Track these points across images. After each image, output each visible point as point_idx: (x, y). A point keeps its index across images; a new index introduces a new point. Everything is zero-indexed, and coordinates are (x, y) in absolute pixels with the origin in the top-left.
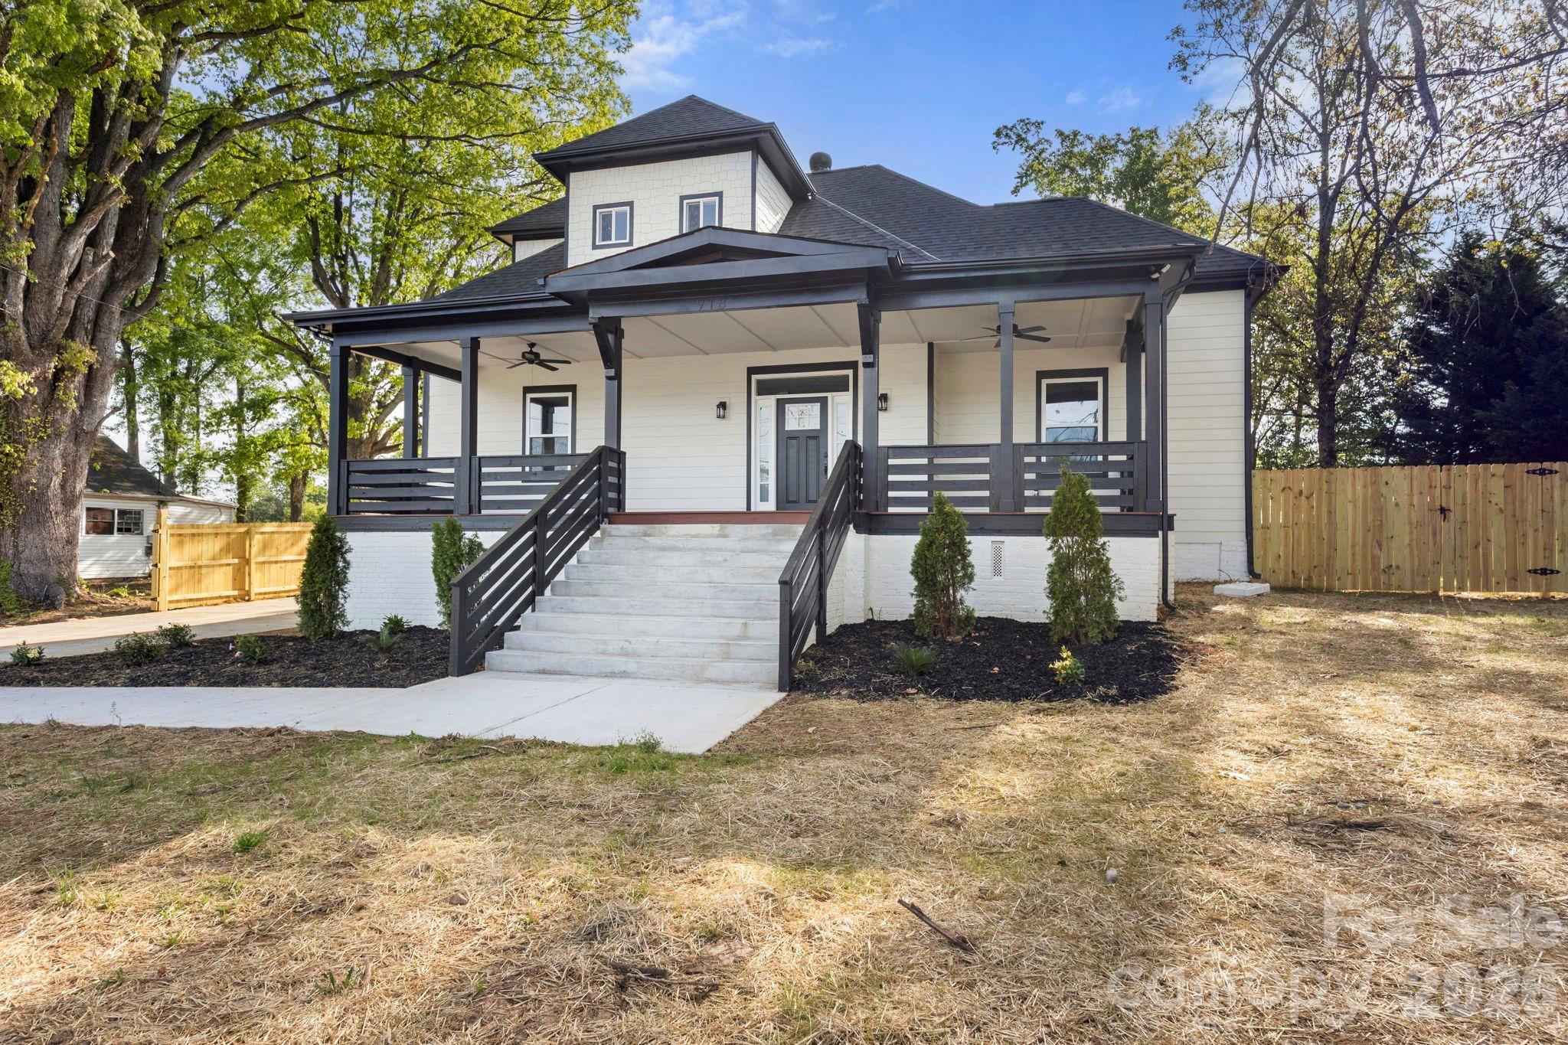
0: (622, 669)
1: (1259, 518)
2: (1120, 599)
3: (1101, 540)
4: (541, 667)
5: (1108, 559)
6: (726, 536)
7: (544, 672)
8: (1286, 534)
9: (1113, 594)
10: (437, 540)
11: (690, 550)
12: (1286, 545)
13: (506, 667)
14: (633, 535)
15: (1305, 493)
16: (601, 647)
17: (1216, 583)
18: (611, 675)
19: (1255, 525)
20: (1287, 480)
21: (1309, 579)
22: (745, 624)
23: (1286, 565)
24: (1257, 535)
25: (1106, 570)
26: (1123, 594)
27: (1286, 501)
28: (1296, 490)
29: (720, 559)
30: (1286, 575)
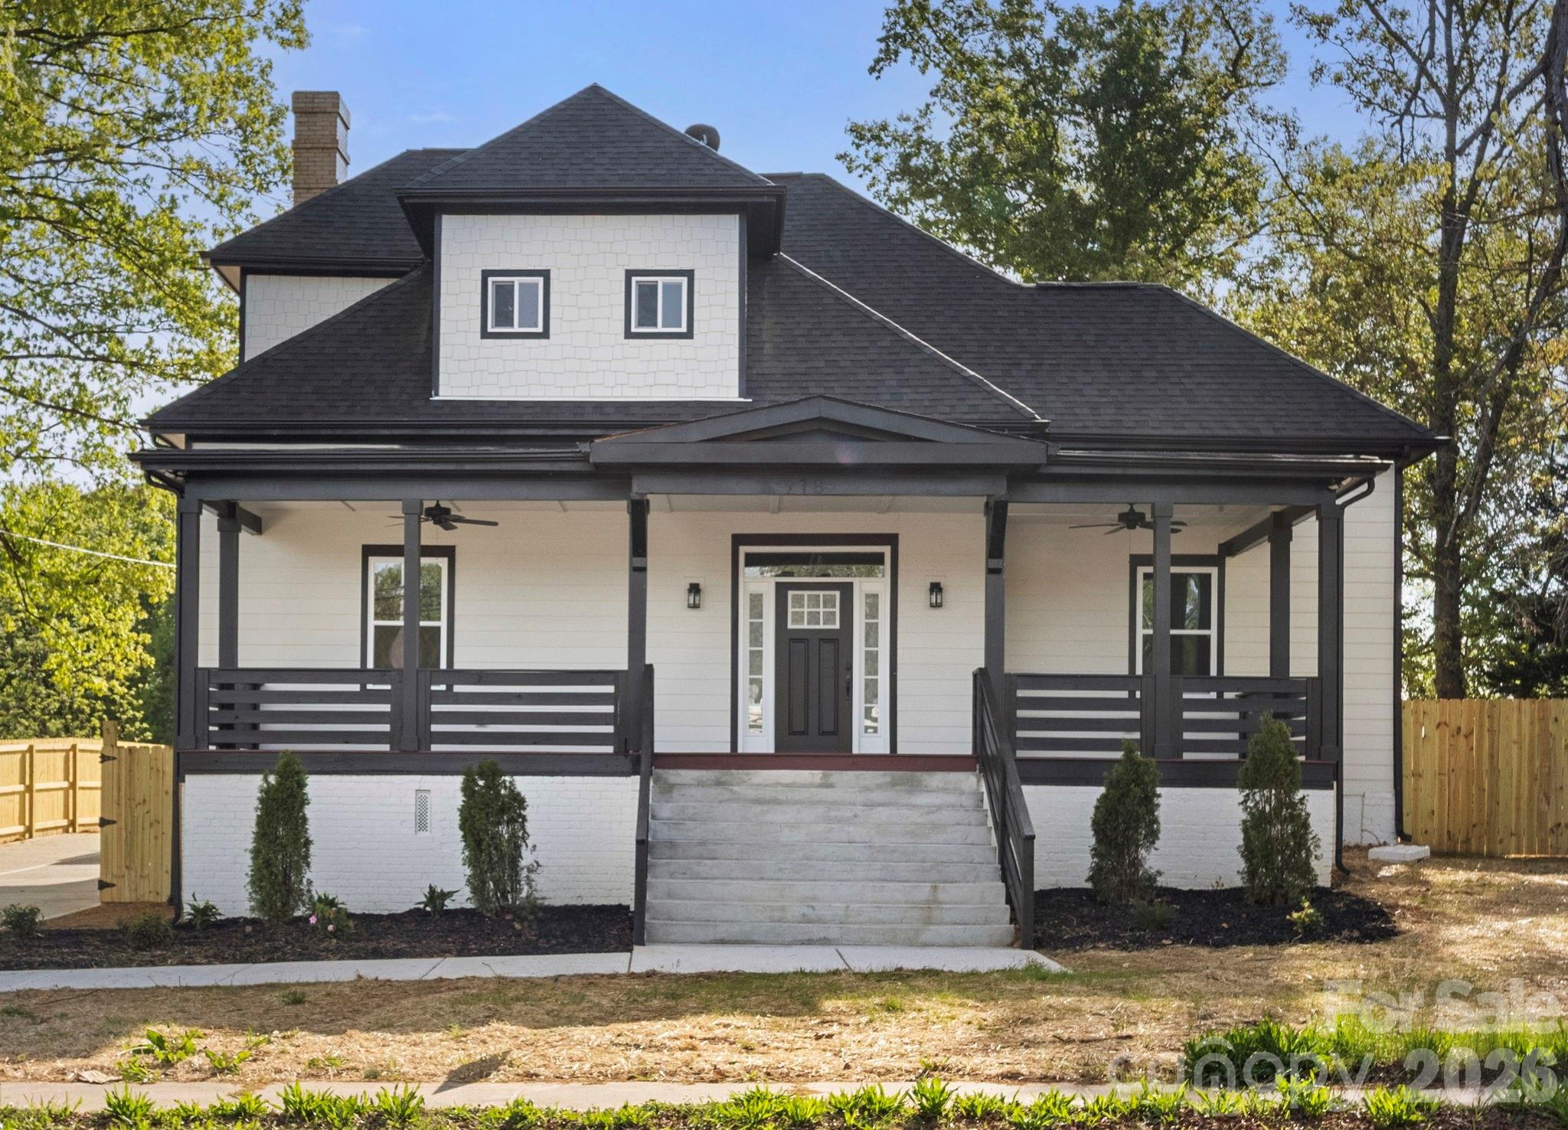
0: (822, 935)
1: (1409, 764)
2: (1316, 857)
3: (1300, 794)
4: (719, 937)
5: (1308, 815)
6: (831, 786)
7: (722, 942)
8: (1441, 782)
9: (1309, 853)
10: (468, 789)
11: (796, 803)
12: (1441, 797)
13: (673, 938)
14: (701, 784)
15: (1464, 731)
16: (777, 914)
17: (1371, 846)
18: (810, 942)
19: (1405, 772)
20: (1442, 713)
21: (1467, 841)
22: (935, 888)
23: (1441, 822)
24: (1408, 784)
25: (1305, 825)
26: (1319, 852)
27: (1442, 741)
28: (1453, 726)
29: (849, 814)
30: (1440, 836)
